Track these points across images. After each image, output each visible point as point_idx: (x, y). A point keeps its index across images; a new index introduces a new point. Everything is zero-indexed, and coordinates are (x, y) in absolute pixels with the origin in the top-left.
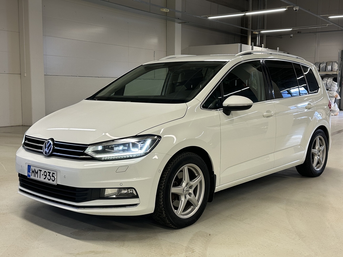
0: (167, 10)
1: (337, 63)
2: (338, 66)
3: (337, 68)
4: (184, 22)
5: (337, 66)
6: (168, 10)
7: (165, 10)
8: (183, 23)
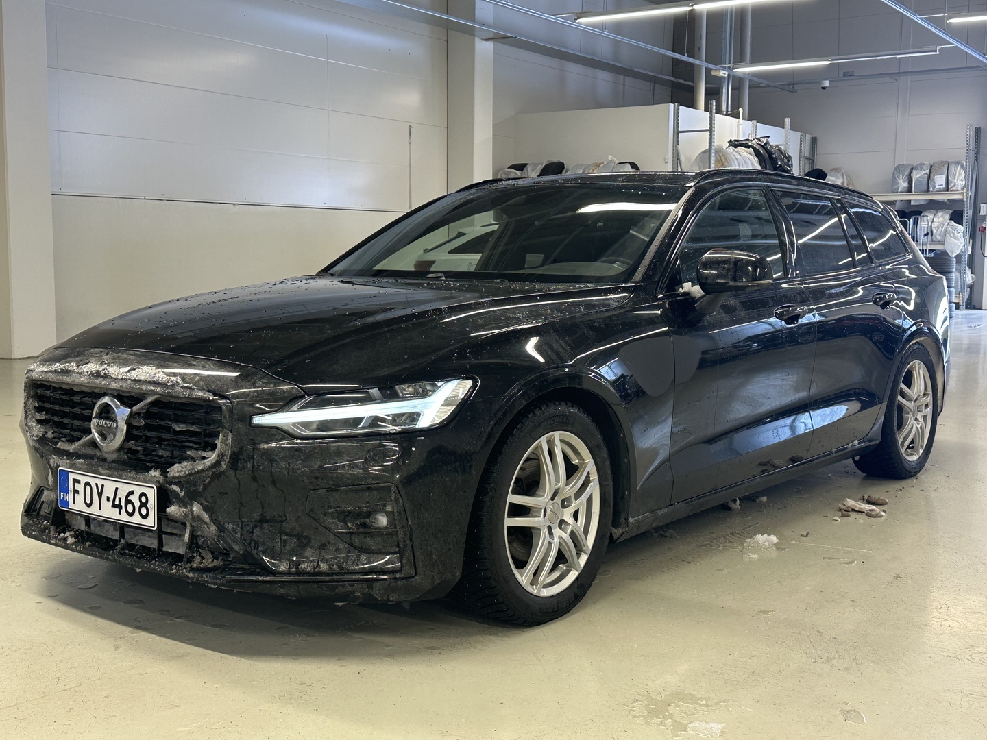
1: (962, 166)
2: (965, 177)
3: (964, 182)
4: (503, 37)
5: (964, 175)
8: (499, 40)
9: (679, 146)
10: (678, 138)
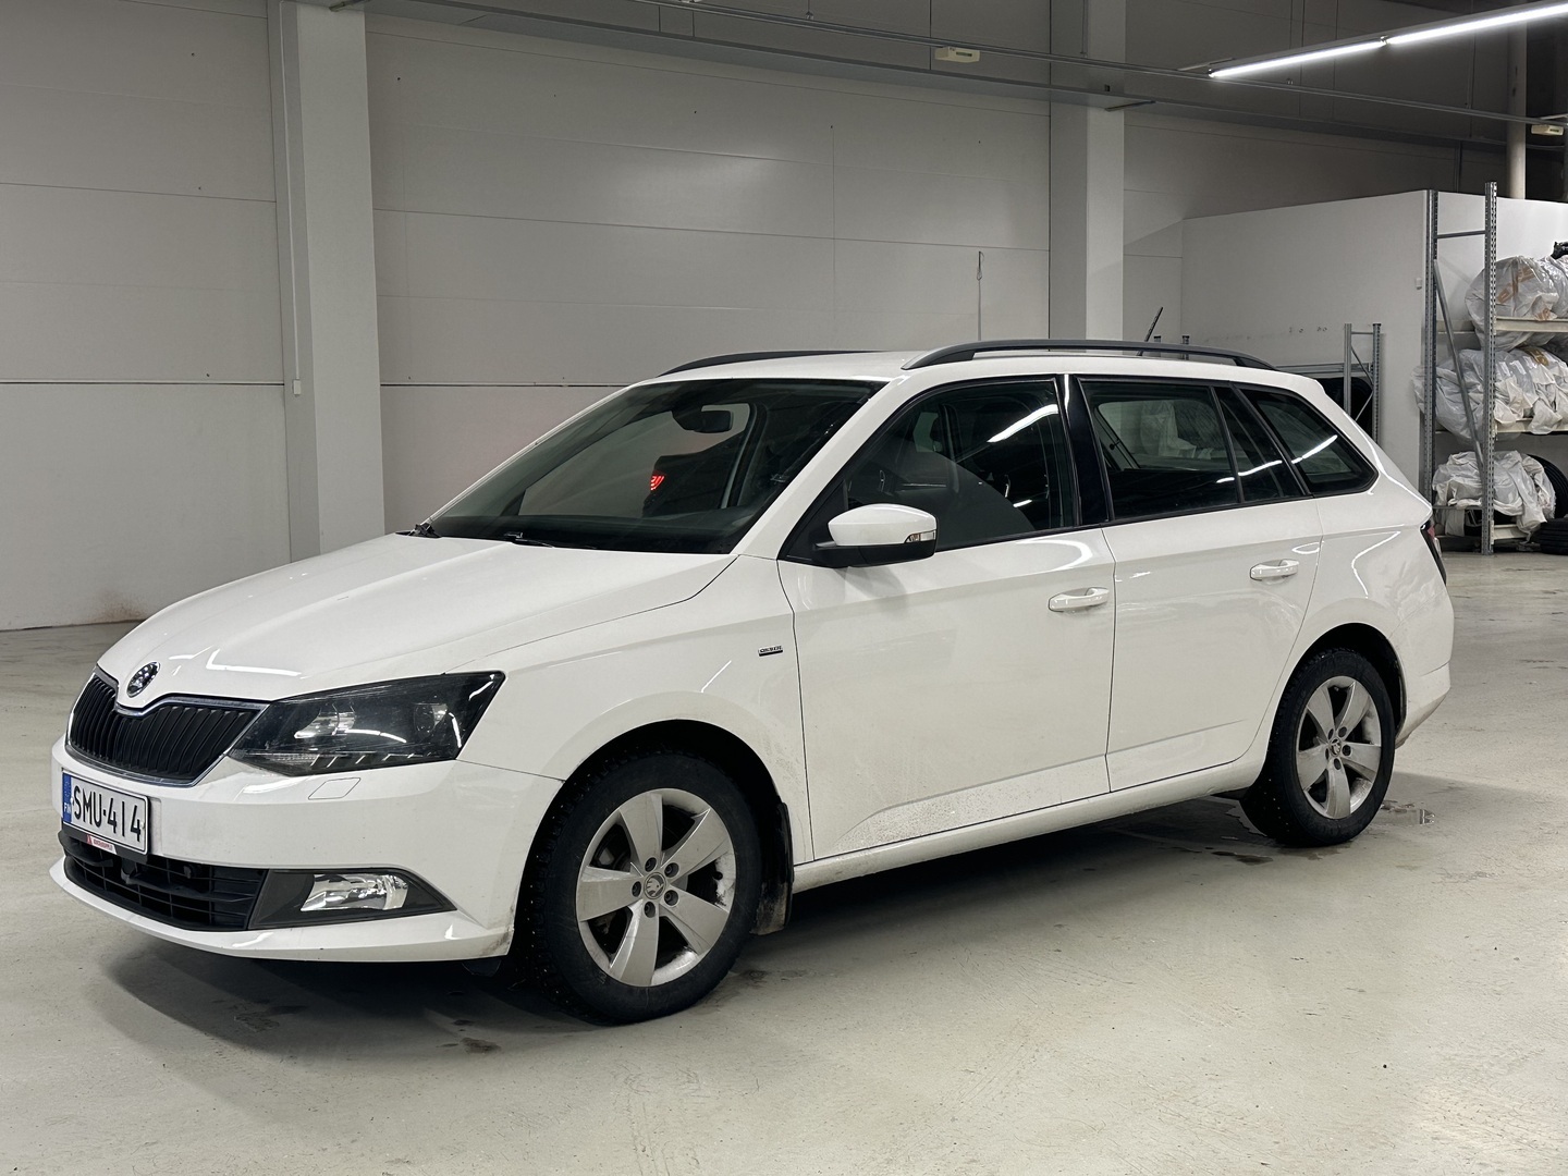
0: (970, 55)
4: (1134, 105)
6: (976, 55)
7: (952, 55)
8: (1131, 108)
9: (1439, 263)
10: (1435, 247)
